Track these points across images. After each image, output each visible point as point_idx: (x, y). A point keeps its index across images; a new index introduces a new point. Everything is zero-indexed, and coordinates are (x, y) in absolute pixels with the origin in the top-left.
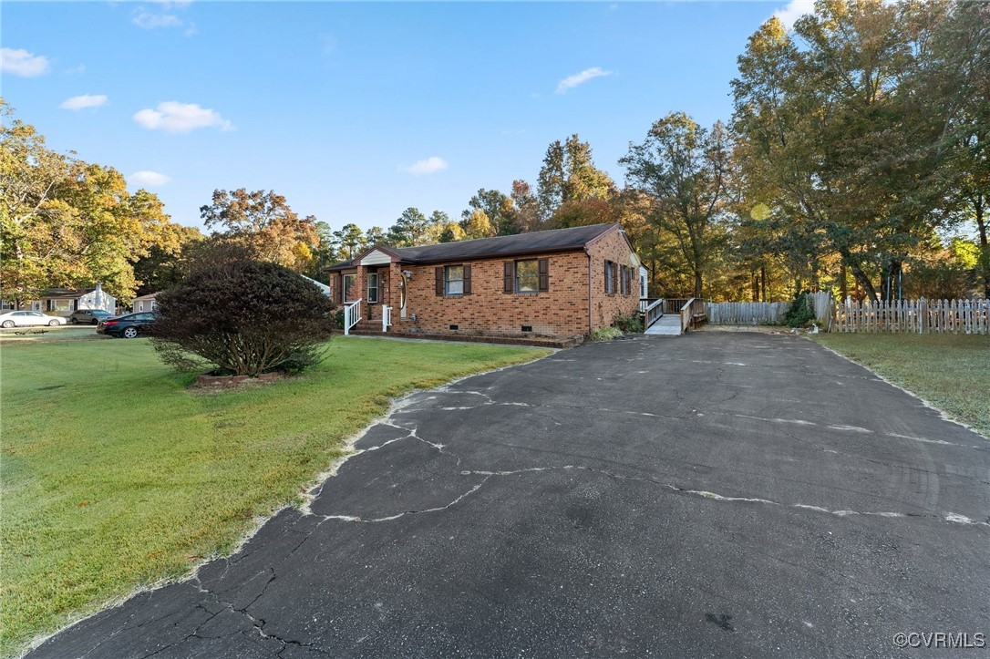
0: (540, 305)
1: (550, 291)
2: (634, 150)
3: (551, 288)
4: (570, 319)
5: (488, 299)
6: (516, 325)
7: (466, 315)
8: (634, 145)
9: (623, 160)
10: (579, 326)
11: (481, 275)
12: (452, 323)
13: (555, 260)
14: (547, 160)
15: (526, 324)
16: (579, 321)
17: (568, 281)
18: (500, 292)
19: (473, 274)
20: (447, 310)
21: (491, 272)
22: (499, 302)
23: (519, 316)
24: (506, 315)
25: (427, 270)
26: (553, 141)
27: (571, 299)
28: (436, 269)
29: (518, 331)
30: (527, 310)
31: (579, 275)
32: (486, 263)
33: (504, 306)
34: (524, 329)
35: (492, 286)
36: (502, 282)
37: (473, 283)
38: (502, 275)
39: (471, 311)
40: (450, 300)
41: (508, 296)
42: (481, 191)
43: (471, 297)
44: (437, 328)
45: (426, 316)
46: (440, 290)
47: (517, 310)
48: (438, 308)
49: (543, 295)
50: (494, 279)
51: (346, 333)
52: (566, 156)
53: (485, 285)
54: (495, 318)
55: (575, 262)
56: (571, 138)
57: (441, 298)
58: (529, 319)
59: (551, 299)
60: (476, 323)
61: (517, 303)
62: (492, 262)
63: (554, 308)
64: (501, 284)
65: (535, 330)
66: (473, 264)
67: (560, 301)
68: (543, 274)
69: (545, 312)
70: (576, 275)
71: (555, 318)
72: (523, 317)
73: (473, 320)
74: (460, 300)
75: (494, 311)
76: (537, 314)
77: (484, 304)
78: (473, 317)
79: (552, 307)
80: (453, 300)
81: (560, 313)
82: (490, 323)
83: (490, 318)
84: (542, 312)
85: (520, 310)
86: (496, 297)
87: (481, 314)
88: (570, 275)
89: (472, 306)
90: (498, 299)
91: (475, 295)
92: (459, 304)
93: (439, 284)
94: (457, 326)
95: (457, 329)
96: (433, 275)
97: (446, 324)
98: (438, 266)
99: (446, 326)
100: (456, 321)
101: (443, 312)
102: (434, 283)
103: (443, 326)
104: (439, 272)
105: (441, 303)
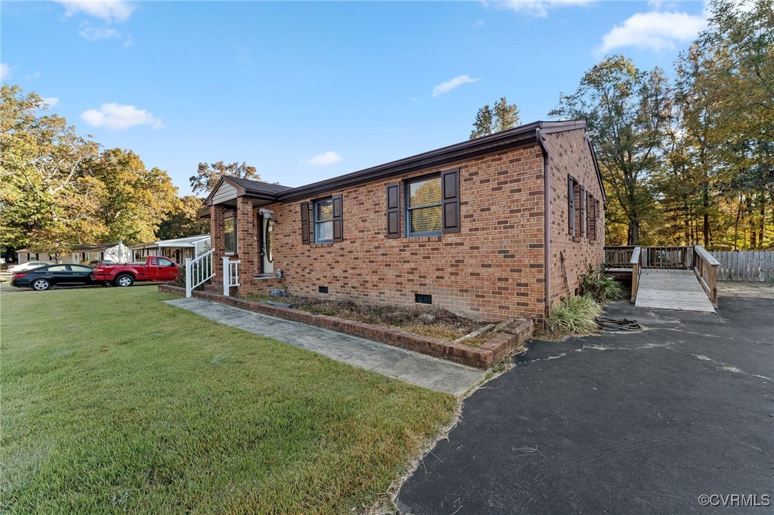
0: (445, 258)
1: (464, 230)
2: (565, 101)
3: (466, 225)
4: (502, 284)
5: (365, 248)
6: (406, 291)
7: (338, 272)
10: (523, 299)
11: (355, 210)
12: (321, 283)
13: (474, 170)
14: (476, 124)
15: (422, 291)
16: (523, 290)
17: (499, 211)
18: (381, 236)
19: (345, 210)
20: (316, 264)
21: (369, 204)
22: (381, 251)
23: (411, 277)
24: (391, 274)
25: (292, 208)
26: (482, 106)
27: (506, 244)
28: (302, 204)
29: (409, 303)
30: (424, 266)
31: (523, 196)
32: (362, 189)
33: (387, 259)
34: (420, 298)
35: (370, 226)
36: (385, 218)
37: (345, 223)
38: (384, 207)
39: (342, 266)
40: (318, 250)
41: (394, 243)
43: (344, 244)
44: (304, 290)
45: (292, 272)
46: (307, 237)
47: (407, 266)
48: (305, 261)
49: (451, 238)
50: (373, 215)
51: (189, 294)
52: (494, 119)
53: (361, 224)
54: (375, 278)
55: (513, 171)
56: (500, 102)
57: (307, 247)
58: (427, 281)
59: (466, 247)
60: (350, 285)
61: (407, 254)
62: (370, 187)
63: (471, 263)
64: (383, 222)
65: (437, 301)
66: (345, 193)
67: (483, 250)
68: (451, 200)
69: (454, 270)
70: (516, 196)
71: (474, 282)
72: (416, 278)
73: (346, 281)
74: (329, 250)
75: (374, 266)
76: (440, 273)
77: (360, 255)
78: (346, 275)
79: (468, 261)
80: (322, 250)
81: (483, 271)
82: (368, 285)
83: (368, 278)
84: (450, 270)
85: (413, 265)
86: (376, 244)
87: (357, 272)
88: (502, 197)
89: (345, 258)
90: (379, 247)
91: (348, 242)
92: (329, 255)
93: (305, 227)
94: (327, 288)
95: (327, 292)
96: (299, 214)
97: (315, 285)
98: (303, 201)
99: (314, 288)
100: (326, 281)
101: (311, 268)
102: (301, 226)
103: (311, 287)
104: (305, 209)
105: (308, 253)
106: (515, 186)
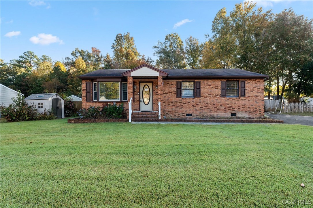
0: (241, 103)
3: (247, 95)
4: (256, 109)
5: (211, 100)
6: (228, 113)
7: (197, 108)
8: (160, 42)
9: (155, 47)
10: (260, 112)
11: (207, 87)
12: (188, 112)
13: (249, 82)
15: (233, 112)
16: (260, 110)
17: (255, 92)
18: (218, 96)
19: (201, 86)
20: (184, 105)
21: (213, 86)
22: (218, 101)
23: (230, 109)
24: (222, 108)
25: (169, 82)
27: (257, 100)
28: (177, 83)
29: (229, 116)
30: (234, 106)
31: (260, 90)
32: (210, 81)
33: (221, 103)
34: (232, 114)
35: (213, 93)
36: (220, 91)
37: (201, 91)
38: (220, 87)
39: (200, 106)
40: (186, 100)
41: (223, 99)
42: (76, 49)
43: (201, 98)
44: (177, 115)
45: (169, 109)
46: (179, 94)
47: (228, 105)
48: (178, 104)
49: (242, 98)
50: (215, 90)
51: (130, 121)
53: (209, 92)
54: (216, 110)
55: (258, 84)
56: (126, 34)
57: (180, 99)
58: (235, 110)
59: (247, 100)
60: (204, 112)
61: (228, 102)
62: (214, 81)
63: (248, 104)
64: (219, 92)
65: (238, 115)
66: (201, 81)
67: (251, 101)
68: (243, 88)
69: (243, 106)
70: (259, 89)
71: (249, 109)
72: (232, 109)
73: (202, 111)
74: (193, 100)
75: (215, 106)
76: (239, 107)
77: (209, 102)
78: (202, 109)
79: (247, 104)
80: (189, 100)
81: (251, 107)
82: (213, 112)
83: (212, 110)
84: (242, 106)
85: (230, 105)
86: (216, 99)
87: (207, 108)
88: (256, 89)
89: (201, 103)
90: (218, 100)
91: (203, 98)
92: (193, 102)
93: (179, 91)
94: (191, 114)
95: (191, 116)
96: (174, 85)
97: (184, 113)
98: (178, 81)
99: (183, 114)
100: (190, 111)
101: (182, 107)
102: (175, 90)
103: (182, 114)
104: (179, 84)
105: (180, 101)
106: (259, 87)
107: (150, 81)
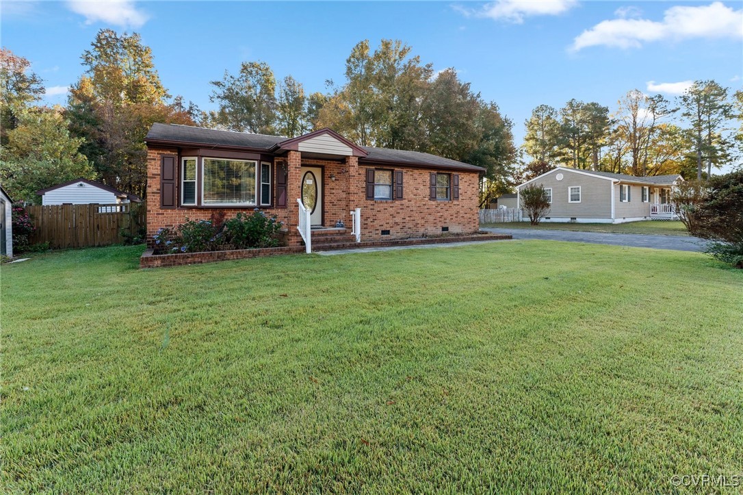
0: (454, 210)
1: (460, 199)
3: (460, 197)
4: (470, 220)
5: (417, 205)
6: (438, 227)
7: (398, 219)
10: (474, 225)
11: (411, 182)
12: (384, 228)
13: (463, 176)
15: (445, 226)
17: (469, 193)
18: (427, 199)
19: (404, 180)
20: (379, 215)
21: (420, 180)
22: (426, 207)
23: (441, 219)
24: (431, 218)
27: (471, 206)
28: (367, 170)
29: (439, 232)
30: (446, 214)
32: (416, 171)
33: (430, 211)
34: (443, 229)
35: (420, 193)
36: (429, 190)
37: (404, 189)
38: (428, 183)
39: (402, 216)
40: (381, 205)
41: (433, 203)
43: (403, 202)
44: (367, 235)
46: (370, 194)
47: (439, 214)
48: (369, 212)
49: (455, 202)
50: (422, 187)
53: (415, 191)
54: (423, 222)
55: (472, 180)
57: (372, 202)
58: (447, 221)
59: (460, 206)
60: (407, 227)
61: (439, 209)
62: (421, 171)
64: (427, 192)
65: (450, 230)
66: (404, 170)
67: (465, 207)
68: (457, 187)
70: (474, 189)
71: (463, 220)
72: (443, 220)
73: (404, 224)
74: (392, 205)
75: (423, 215)
76: (452, 217)
77: (414, 209)
78: (404, 221)
79: (461, 212)
80: (386, 205)
81: (465, 215)
82: (419, 226)
83: (419, 222)
84: (455, 215)
85: (441, 214)
86: (424, 203)
87: (412, 219)
88: (470, 188)
89: (404, 211)
90: (425, 205)
91: (406, 201)
92: (391, 209)
93: (370, 187)
94: (389, 231)
95: (389, 234)
96: (363, 176)
97: (378, 230)
98: (368, 167)
99: (377, 232)
100: (388, 226)
101: (374, 217)
102: (364, 186)
103: (374, 232)
104: (371, 174)
105: (372, 207)
106: (473, 186)
107: (319, 164)
